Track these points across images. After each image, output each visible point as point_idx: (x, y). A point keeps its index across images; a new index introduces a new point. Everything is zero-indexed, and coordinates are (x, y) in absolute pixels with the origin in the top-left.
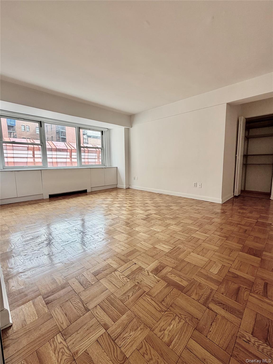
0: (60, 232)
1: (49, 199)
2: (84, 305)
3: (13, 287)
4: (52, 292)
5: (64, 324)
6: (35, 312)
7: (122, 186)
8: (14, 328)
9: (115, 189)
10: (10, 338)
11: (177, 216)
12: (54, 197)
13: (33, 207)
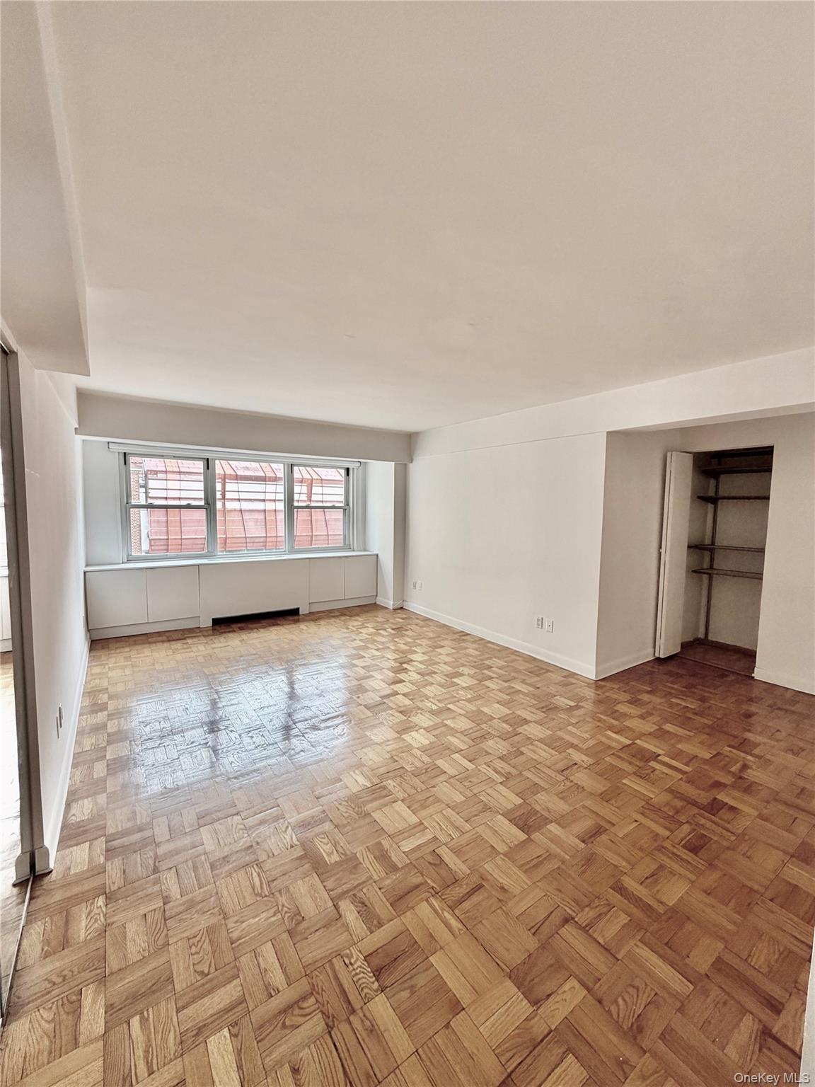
0: (190, 719)
1: (213, 630)
2: (155, 862)
3: (74, 815)
4: (122, 835)
5: (116, 884)
6: (87, 859)
7: (386, 600)
8: (53, 875)
9: (370, 607)
10: (44, 887)
11: (449, 706)
12: (223, 624)
13: (171, 649)
